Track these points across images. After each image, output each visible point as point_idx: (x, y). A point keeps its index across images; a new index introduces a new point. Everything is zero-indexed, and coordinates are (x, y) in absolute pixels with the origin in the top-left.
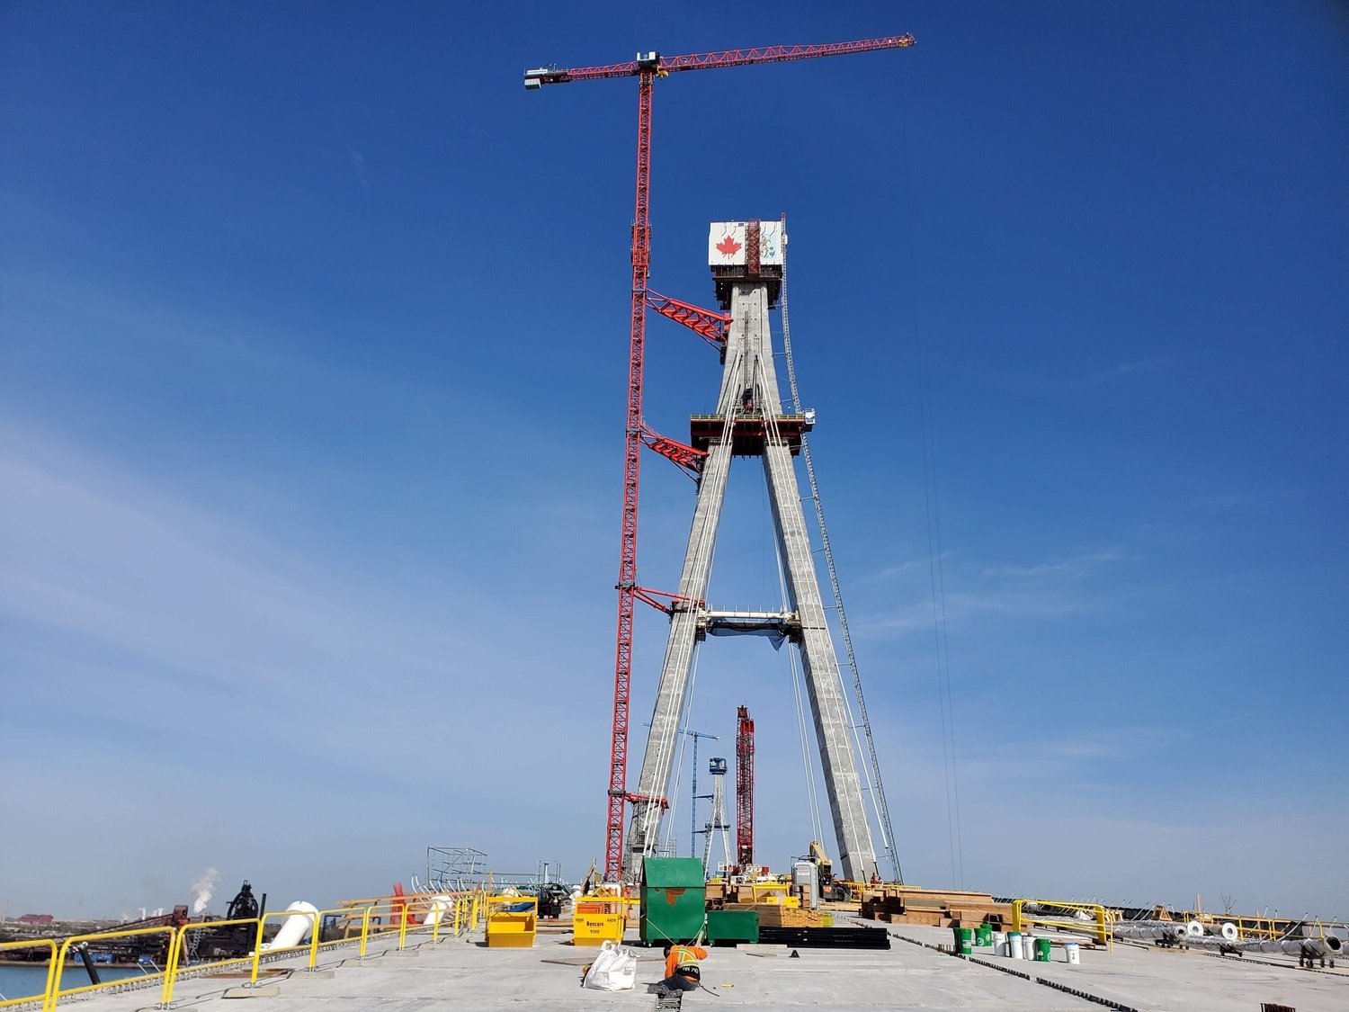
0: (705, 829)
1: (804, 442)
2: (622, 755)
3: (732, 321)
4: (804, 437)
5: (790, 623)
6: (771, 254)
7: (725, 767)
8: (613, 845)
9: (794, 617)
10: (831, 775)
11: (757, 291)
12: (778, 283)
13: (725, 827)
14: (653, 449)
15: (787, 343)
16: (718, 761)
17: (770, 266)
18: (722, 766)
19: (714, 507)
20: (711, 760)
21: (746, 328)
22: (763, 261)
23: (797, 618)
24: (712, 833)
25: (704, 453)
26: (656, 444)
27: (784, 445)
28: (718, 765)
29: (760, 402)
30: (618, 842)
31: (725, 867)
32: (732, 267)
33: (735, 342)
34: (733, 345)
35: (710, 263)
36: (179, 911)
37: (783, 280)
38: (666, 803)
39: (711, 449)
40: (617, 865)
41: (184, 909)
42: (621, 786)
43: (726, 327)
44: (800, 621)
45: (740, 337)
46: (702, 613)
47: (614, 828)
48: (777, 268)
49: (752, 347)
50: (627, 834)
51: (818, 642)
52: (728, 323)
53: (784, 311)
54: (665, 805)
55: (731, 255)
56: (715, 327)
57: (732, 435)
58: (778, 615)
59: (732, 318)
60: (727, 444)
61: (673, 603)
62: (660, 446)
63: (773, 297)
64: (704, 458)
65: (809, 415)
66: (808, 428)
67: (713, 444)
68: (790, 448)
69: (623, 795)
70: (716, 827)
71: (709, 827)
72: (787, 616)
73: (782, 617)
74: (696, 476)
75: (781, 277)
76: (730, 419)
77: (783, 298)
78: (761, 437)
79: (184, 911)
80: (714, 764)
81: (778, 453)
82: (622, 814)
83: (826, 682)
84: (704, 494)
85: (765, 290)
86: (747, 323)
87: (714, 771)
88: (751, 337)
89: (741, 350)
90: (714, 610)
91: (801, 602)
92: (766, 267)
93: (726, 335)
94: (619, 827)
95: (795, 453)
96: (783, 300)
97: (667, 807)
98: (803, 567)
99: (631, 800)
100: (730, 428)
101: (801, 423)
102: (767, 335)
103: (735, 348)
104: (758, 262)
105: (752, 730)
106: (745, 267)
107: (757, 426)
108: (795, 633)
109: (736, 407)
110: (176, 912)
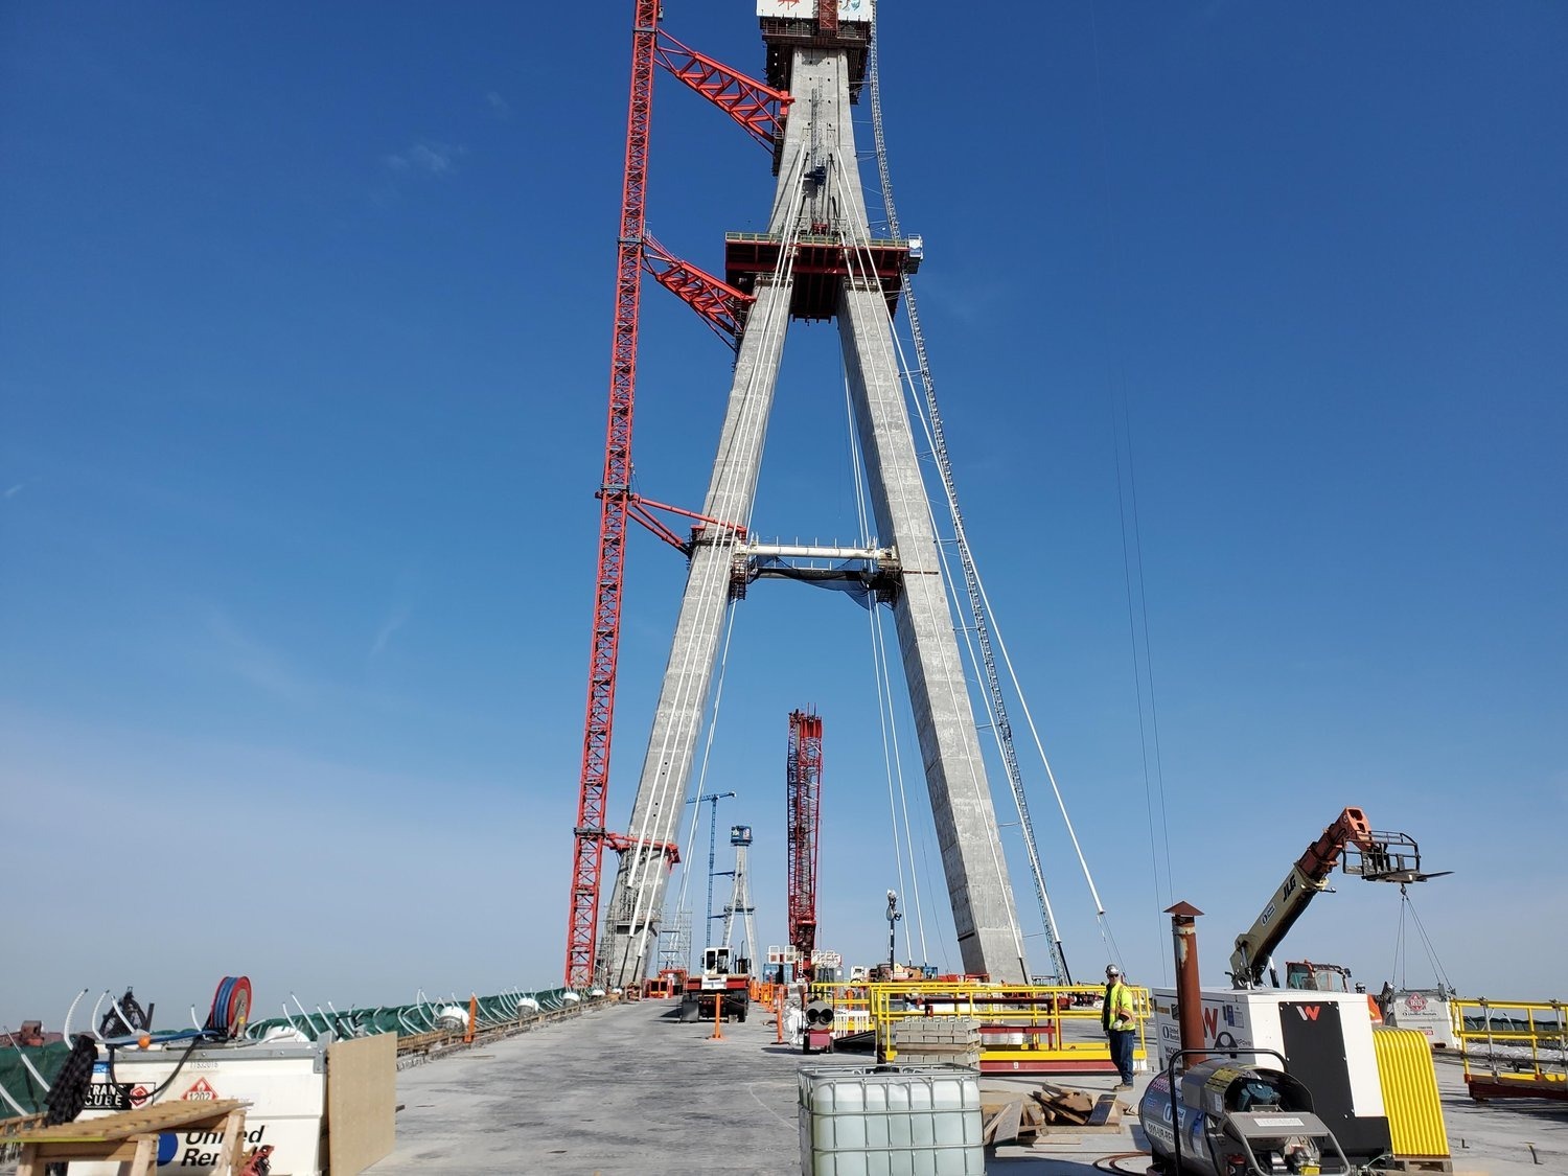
0: (723, 913)
1: (906, 287)
2: (601, 769)
3: (793, 101)
4: (905, 278)
5: (882, 564)
6: (853, 5)
7: (750, 836)
8: (582, 922)
9: (889, 555)
10: (948, 804)
11: (833, 60)
12: (864, 53)
13: (749, 910)
14: (663, 283)
15: (879, 139)
16: (741, 829)
17: (852, 23)
18: (746, 835)
19: (762, 383)
20: (733, 829)
21: (814, 114)
22: (842, 16)
23: (894, 556)
24: (732, 917)
25: (748, 297)
26: (668, 274)
27: (875, 289)
28: (741, 835)
29: (837, 222)
30: (590, 916)
31: (781, 957)
32: (792, 22)
33: (798, 133)
34: (794, 137)
35: (759, 13)
36: (29, 1028)
37: (873, 46)
38: (675, 852)
39: (757, 290)
40: (587, 956)
41: (36, 1025)
42: (596, 822)
43: (783, 111)
44: (899, 560)
45: (807, 126)
46: (742, 548)
47: (583, 892)
48: (862, 26)
49: (824, 142)
50: (607, 904)
51: (926, 596)
52: (786, 103)
53: (874, 91)
54: (673, 855)
55: (791, 3)
56: (767, 110)
57: (792, 272)
58: (862, 553)
59: (793, 96)
60: (783, 285)
61: (694, 530)
62: (677, 281)
63: (857, 75)
64: (746, 305)
65: (915, 244)
66: (912, 265)
67: (762, 284)
68: (886, 296)
69: (599, 836)
70: (737, 910)
71: (728, 910)
72: (878, 553)
73: (870, 555)
74: (731, 339)
75: (869, 43)
76: (789, 246)
77: (872, 73)
78: (839, 276)
79: (35, 1029)
80: (736, 833)
81: (866, 305)
82: (598, 869)
83: (940, 657)
84: (744, 362)
85: (844, 60)
86: (815, 106)
87: (735, 842)
88: (821, 124)
89: (805, 147)
90: (762, 543)
91: (900, 533)
92: (845, 23)
93: (783, 123)
94: (593, 892)
95: (892, 306)
96: (873, 75)
97: (677, 860)
98: (903, 479)
99: (615, 847)
100: (788, 259)
101: (902, 252)
102: (847, 125)
103: (796, 141)
104: (834, 15)
105: (819, 736)
106: (813, 23)
107: (832, 256)
108: (888, 585)
109: (799, 229)
110: (24, 1030)
